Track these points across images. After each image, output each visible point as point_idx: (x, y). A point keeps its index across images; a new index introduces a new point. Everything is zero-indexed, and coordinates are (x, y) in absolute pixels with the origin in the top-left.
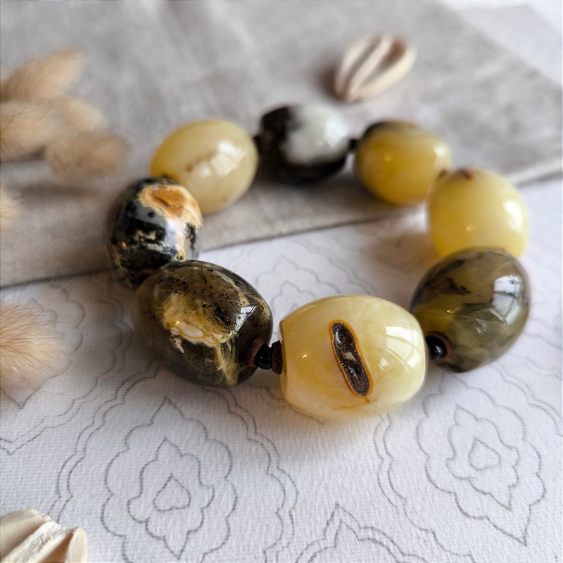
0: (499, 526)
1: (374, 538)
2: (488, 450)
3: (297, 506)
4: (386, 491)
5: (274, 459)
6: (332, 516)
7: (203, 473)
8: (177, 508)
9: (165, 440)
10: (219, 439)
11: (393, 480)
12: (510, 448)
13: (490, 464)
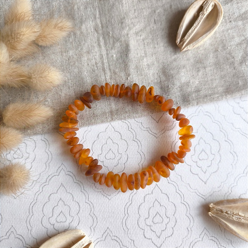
0: (154, 242)
1: (116, 239)
2: (160, 217)
3: (97, 226)
4: (123, 226)
5: (92, 210)
6: (106, 231)
7: (71, 212)
8: (62, 222)
9: (61, 199)
10: (77, 201)
11: (126, 222)
12: (168, 218)
13: (159, 222)
